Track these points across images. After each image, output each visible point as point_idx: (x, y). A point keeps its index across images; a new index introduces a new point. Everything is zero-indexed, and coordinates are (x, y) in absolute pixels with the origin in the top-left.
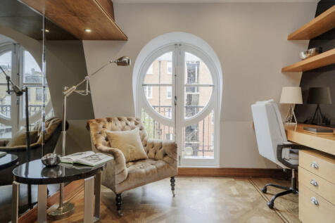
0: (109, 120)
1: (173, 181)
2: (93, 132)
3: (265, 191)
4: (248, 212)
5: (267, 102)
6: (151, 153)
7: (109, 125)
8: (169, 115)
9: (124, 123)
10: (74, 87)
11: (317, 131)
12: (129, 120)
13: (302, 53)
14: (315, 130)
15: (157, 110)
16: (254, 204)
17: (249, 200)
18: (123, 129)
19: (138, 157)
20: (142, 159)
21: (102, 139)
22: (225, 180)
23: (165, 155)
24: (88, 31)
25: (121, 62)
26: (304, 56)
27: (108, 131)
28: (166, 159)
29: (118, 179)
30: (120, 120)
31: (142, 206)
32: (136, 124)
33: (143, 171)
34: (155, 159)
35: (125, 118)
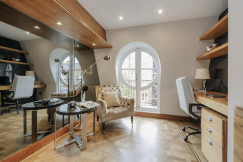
0: (104, 86)
1: (132, 119)
2: (96, 92)
3: (184, 130)
4: (171, 141)
5: (183, 78)
6: (123, 104)
7: (104, 89)
8: (133, 84)
9: (111, 88)
10: (86, 71)
11: (214, 97)
12: (114, 86)
13: (208, 47)
14: (212, 96)
15: (127, 82)
16: (176, 137)
17: (174, 134)
18: (110, 91)
19: (115, 105)
20: (118, 106)
21: (100, 95)
22: (162, 121)
23: (128, 105)
24: (94, 44)
25: (106, 58)
26: (209, 49)
27: (103, 91)
28: (128, 107)
29: (103, 115)
30: (109, 86)
31: (115, 130)
32: (117, 88)
33: (116, 112)
34: (124, 107)
35: (112, 86)
